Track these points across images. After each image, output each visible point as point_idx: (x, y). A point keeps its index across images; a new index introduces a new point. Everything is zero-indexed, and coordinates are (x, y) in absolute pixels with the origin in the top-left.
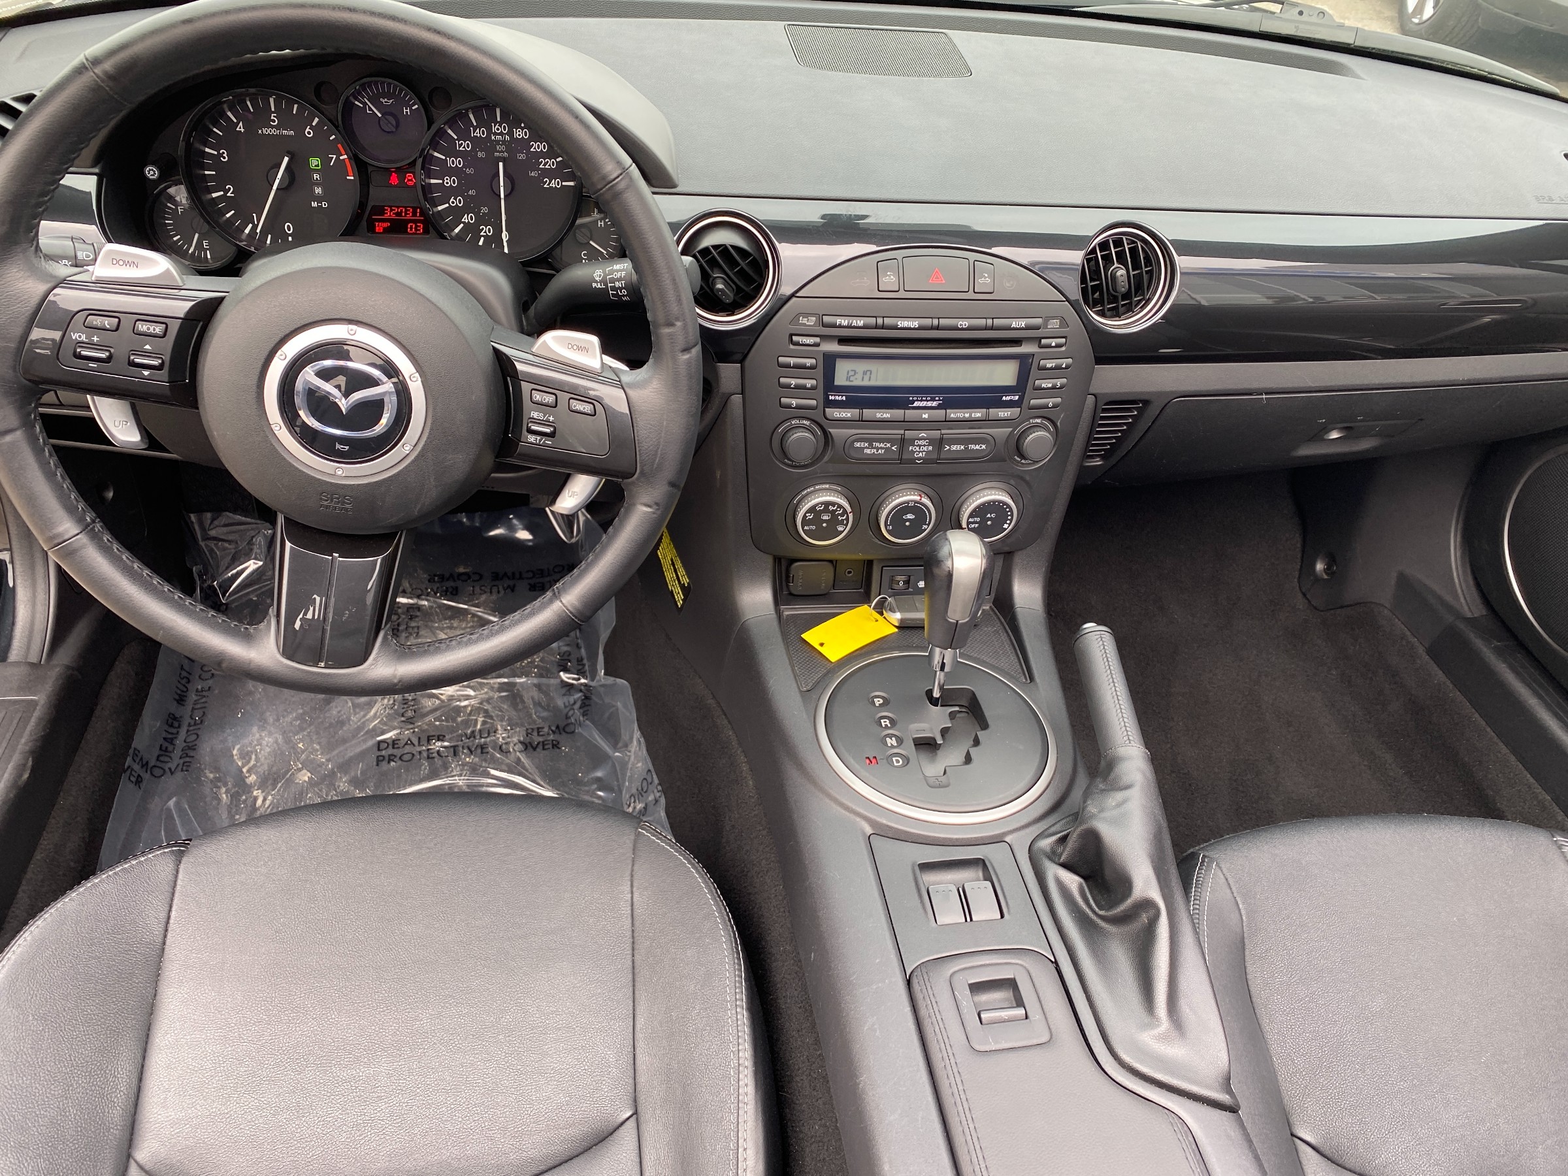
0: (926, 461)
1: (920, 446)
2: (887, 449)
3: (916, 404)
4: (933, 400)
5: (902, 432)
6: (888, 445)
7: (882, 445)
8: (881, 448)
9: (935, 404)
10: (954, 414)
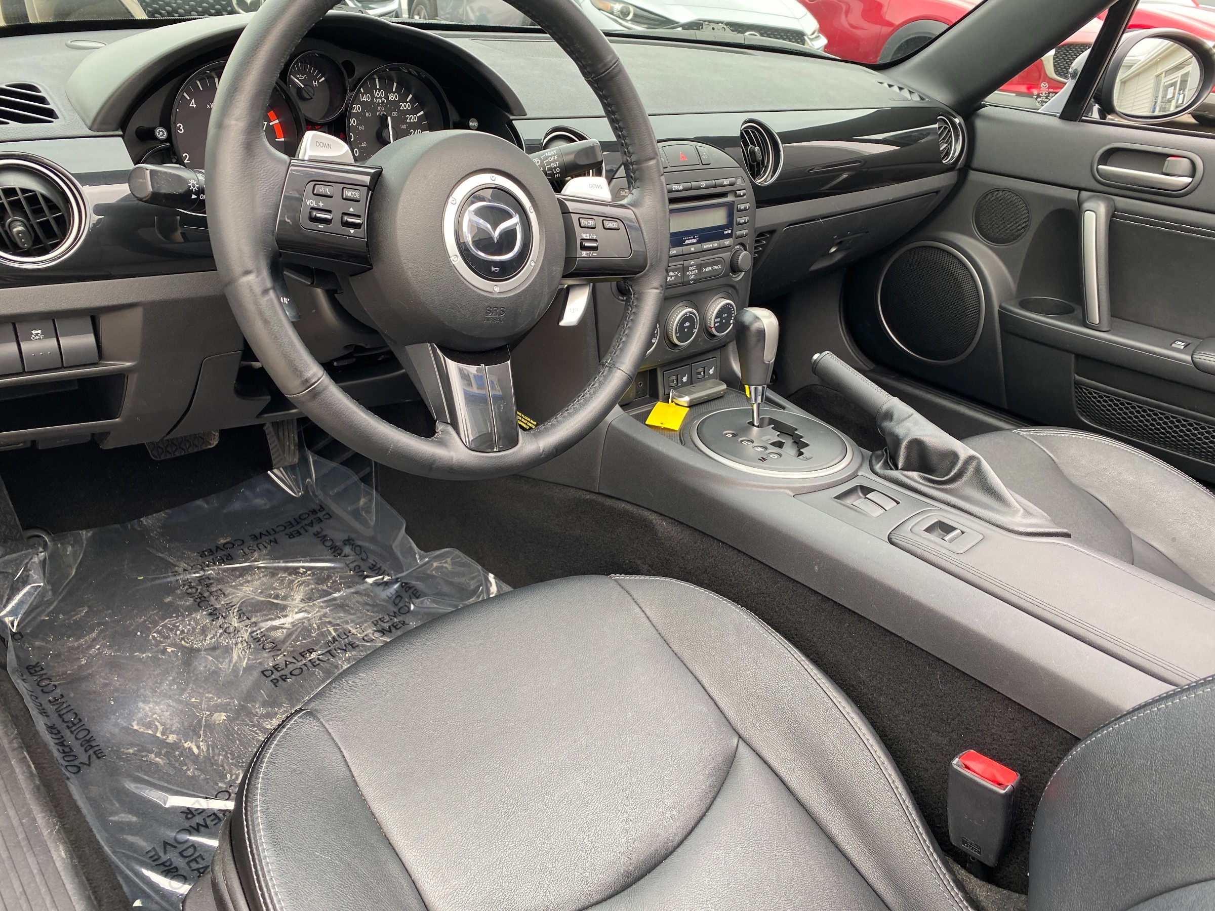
0: (696, 281)
1: (691, 271)
2: (676, 276)
3: (687, 242)
4: (694, 238)
5: (682, 262)
6: (676, 273)
7: (673, 274)
8: (673, 276)
9: (695, 241)
10: (707, 246)
